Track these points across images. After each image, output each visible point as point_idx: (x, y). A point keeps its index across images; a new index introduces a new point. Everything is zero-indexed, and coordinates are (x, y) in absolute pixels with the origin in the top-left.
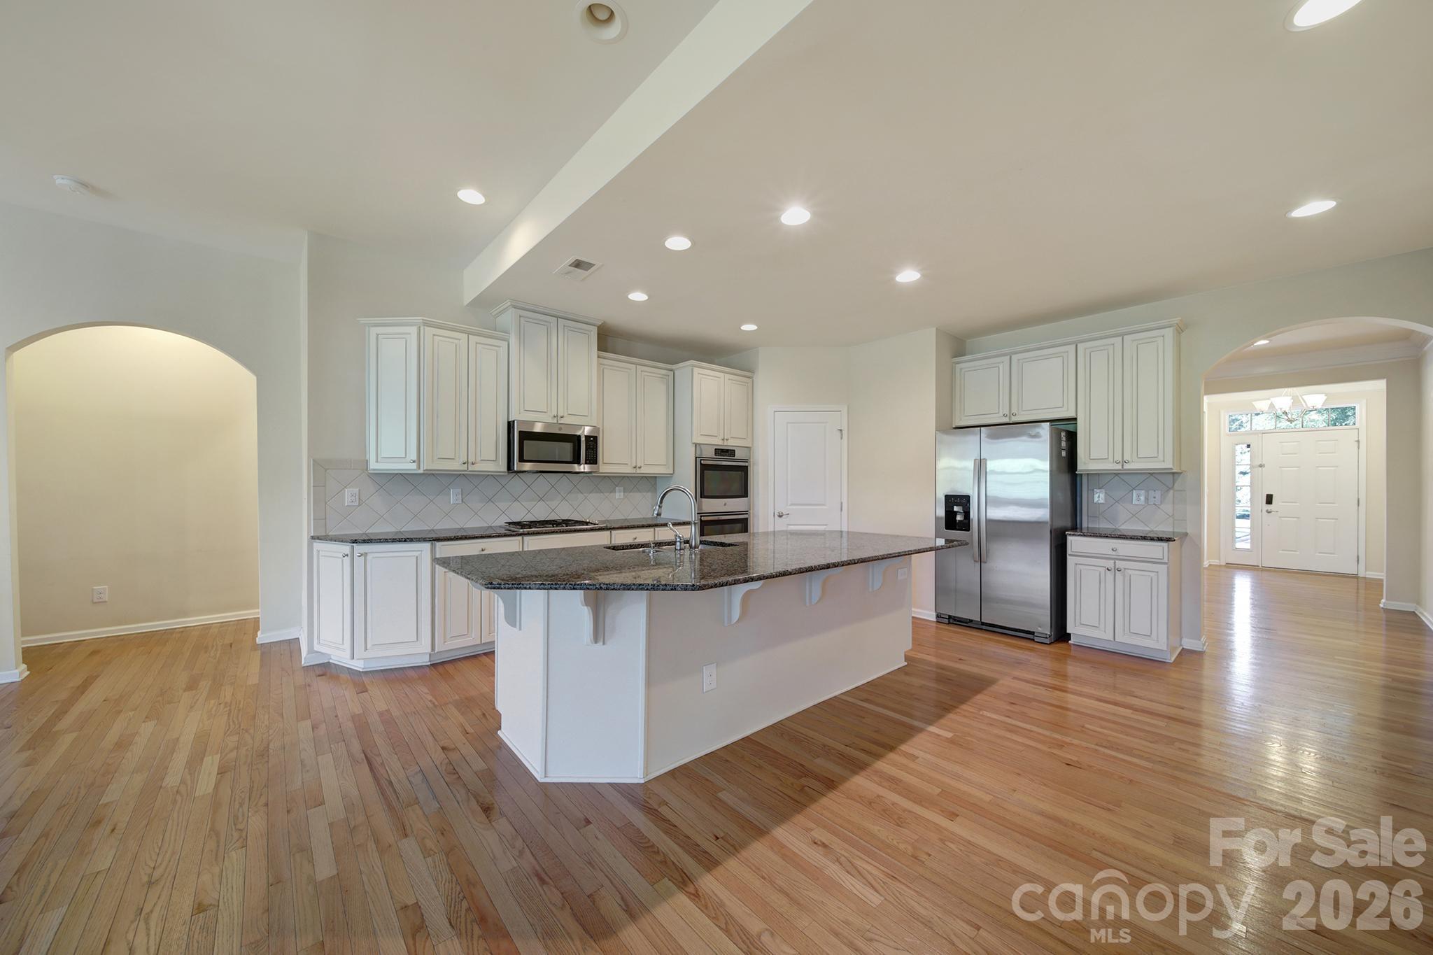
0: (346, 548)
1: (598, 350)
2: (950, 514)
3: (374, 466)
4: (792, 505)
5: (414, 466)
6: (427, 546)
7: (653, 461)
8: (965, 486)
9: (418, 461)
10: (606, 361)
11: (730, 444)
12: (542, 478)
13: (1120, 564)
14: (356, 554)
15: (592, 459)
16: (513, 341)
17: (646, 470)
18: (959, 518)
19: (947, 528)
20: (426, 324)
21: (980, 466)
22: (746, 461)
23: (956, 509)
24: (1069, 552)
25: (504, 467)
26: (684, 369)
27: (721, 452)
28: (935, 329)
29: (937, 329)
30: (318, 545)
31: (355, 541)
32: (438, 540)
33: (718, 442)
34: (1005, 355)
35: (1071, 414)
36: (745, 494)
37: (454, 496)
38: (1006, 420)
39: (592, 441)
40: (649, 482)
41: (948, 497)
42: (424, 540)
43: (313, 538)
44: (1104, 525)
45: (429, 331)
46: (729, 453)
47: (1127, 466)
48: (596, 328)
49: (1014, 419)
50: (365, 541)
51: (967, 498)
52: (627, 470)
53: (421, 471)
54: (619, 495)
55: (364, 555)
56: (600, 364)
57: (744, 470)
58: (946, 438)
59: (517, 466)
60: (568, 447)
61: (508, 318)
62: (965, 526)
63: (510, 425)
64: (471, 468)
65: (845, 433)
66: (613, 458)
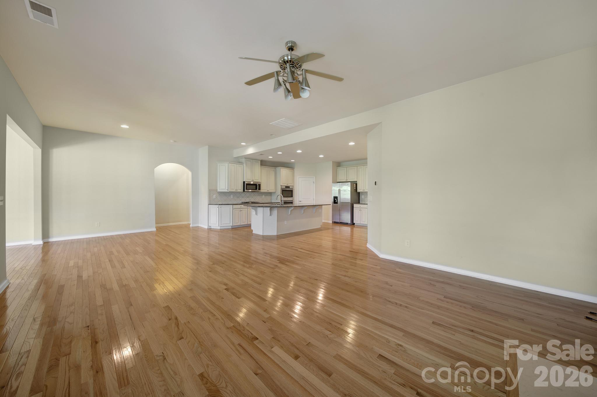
0: (217, 206)
1: (261, 165)
2: (335, 201)
3: (219, 190)
4: (303, 199)
5: (227, 191)
6: (232, 206)
7: (271, 189)
8: (337, 195)
9: (228, 190)
10: (262, 168)
11: (289, 185)
12: (252, 193)
13: (361, 209)
14: (220, 207)
15: (260, 189)
16: (245, 165)
17: (270, 191)
18: (336, 201)
19: (334, 203)
20: (229, 163)
21: (339, 190)
22: (292, 189)
23: (335, 199)
24: (354, 207)
25: (243, 191)
26: (278, 169)
27: (286, 187)
28: (332, 162)
29: (333, 162)
30: (210, 206)
31: (220, 205)
32: (234, 205)
33: (286, 185)
34: (345, 167)
35: (356, 180)
36: (292, 196)
37: (232, 197)
38: (346, 181)
39: (260, 185)
40: (270, 194)
41: (334, 197)
42: (231, 205)
43: (209, 204)
44: (364, 203)
45: (230, 164)
46: (289, 187)
47: (365, 191)
48: (260, 161)
49: (347, 181)
50: (221, 205)
51: (337, 197)
52: (266, 191)
53: (228, 192)
54: (263, 197)
55: (221, 207)
56: (261, 168)
57: (292, 191)
58: (334, 184)
59: (246, 190)
60: (255, 186)
61: (243, 160)
62: (337, 203)
63: (244, 182)
64: (237, 191)
65: (315, 183)
66: (263, 189)
